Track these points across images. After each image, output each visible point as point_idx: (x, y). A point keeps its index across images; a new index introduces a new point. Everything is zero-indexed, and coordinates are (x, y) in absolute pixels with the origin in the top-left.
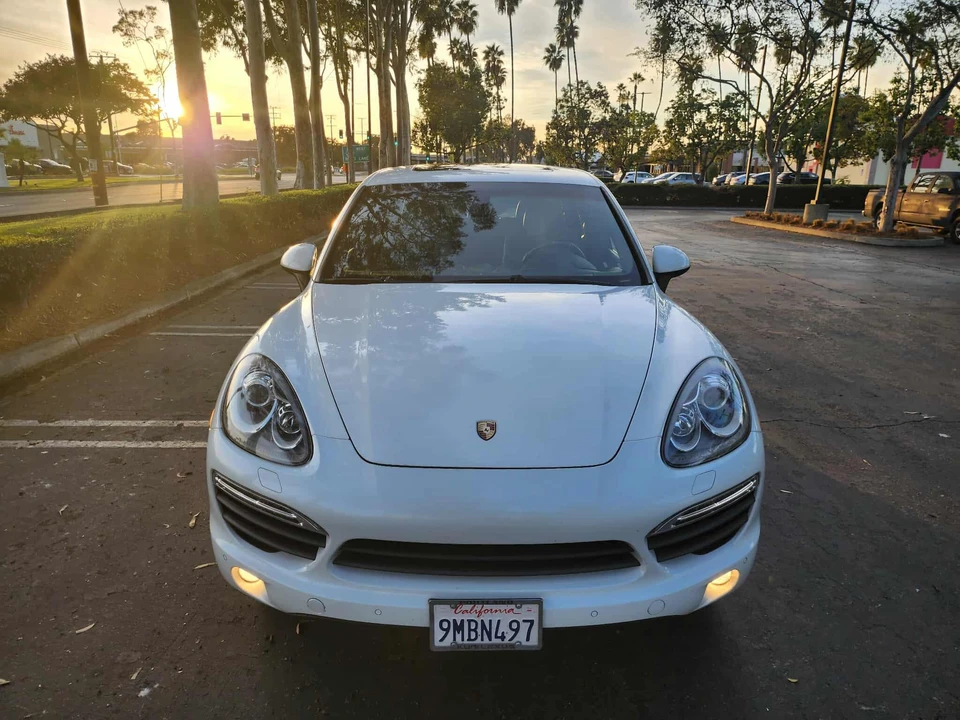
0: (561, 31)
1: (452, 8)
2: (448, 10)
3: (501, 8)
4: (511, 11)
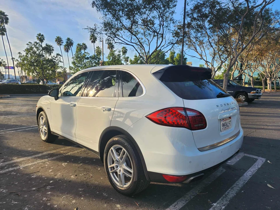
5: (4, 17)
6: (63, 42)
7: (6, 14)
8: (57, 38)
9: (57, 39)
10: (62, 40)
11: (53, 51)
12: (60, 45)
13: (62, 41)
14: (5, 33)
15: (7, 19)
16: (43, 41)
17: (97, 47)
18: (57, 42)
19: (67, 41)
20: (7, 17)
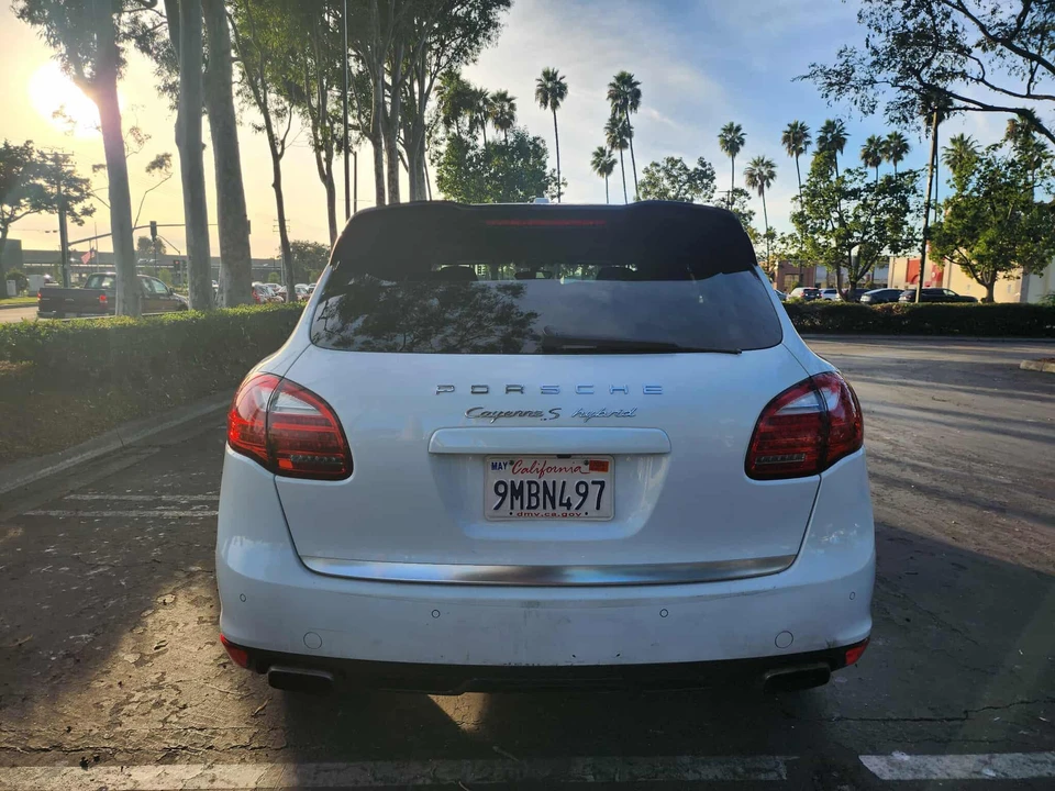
0: (612, 131)
1: (486, 101)
2: (481, 104)
3: (544, 102)
4: (555, 106)
5: (630, 90)
6: (809, 143)
7: (635, 79)
8: (788, 129)
9: (789, 133)
10: (806, 135)
11: (770, 181)
12: (800, 151)
13: (807, 139)
14: (628, 141)
15: (637, 94)
16: (738, 150)
17: (954, 141)
18: (787, 145)
19: (821, 134)
20: (638, 87)
